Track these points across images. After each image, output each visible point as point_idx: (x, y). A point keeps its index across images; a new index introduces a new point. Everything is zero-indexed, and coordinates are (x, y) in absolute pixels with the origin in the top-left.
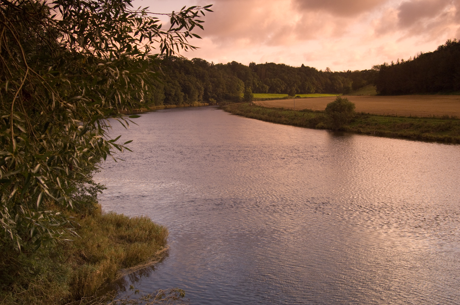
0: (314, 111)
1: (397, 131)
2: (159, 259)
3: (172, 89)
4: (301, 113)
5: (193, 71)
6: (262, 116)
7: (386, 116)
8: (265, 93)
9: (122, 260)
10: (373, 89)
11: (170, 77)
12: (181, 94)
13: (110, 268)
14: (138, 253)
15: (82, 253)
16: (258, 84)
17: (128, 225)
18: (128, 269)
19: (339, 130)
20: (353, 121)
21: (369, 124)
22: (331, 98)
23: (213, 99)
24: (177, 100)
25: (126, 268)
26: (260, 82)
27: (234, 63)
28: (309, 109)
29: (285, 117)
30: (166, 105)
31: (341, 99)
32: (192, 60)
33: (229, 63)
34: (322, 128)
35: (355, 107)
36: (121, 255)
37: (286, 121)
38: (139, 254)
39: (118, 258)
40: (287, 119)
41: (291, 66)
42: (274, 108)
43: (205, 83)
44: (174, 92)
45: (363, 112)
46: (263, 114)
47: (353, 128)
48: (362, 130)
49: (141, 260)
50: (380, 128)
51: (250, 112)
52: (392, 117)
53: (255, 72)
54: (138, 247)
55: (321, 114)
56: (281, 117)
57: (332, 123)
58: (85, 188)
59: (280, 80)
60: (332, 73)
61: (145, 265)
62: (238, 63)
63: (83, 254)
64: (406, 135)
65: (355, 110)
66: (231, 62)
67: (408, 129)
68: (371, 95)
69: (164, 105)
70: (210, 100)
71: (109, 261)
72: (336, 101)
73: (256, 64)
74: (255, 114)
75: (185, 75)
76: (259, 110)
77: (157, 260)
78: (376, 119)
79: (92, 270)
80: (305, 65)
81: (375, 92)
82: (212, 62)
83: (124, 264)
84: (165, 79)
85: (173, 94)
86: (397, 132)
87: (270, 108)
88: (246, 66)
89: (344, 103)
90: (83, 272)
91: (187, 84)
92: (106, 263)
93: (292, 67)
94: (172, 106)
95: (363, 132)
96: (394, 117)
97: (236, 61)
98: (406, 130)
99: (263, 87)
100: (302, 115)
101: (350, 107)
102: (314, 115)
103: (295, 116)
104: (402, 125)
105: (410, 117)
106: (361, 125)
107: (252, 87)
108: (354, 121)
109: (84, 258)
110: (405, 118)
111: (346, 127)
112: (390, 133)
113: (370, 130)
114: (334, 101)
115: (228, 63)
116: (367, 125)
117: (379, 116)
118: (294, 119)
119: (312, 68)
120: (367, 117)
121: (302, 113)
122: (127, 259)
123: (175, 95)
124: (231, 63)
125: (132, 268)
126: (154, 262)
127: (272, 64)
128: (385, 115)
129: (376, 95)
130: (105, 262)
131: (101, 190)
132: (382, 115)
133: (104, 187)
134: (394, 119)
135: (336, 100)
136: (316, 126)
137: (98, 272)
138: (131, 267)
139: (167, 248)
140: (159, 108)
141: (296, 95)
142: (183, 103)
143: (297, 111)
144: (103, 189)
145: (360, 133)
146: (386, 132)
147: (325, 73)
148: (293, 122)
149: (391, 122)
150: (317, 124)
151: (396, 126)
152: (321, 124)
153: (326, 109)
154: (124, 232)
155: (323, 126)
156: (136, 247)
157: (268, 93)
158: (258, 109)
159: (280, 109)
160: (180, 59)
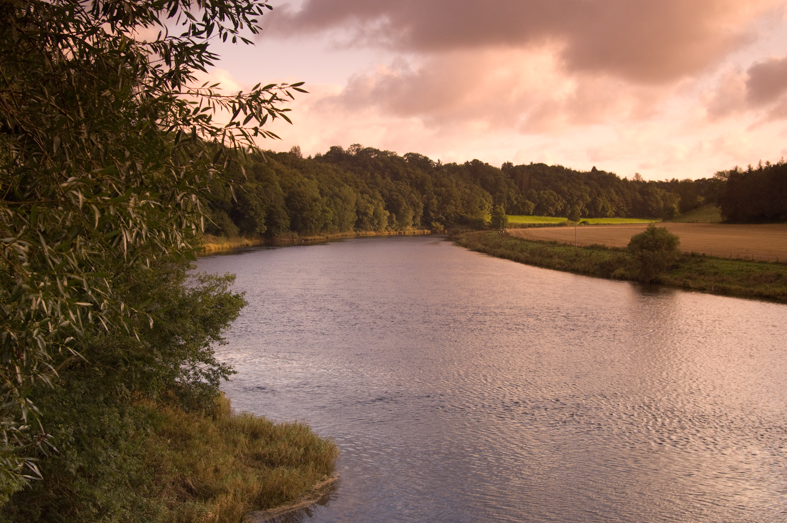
0: (609, 248)
1: (753, 286)
2: (319, 496)
3: (368, 205)
4: (586, 250)
5: (405, 175)
6: (520, 254)
7: (734, 260)
8: (528, 214)
9: (254, 496)
10: (715, 213)
11: (367, 184)
12: (384, 214)
13: (233, 508)
14: (283, 486)
15: (186, 481)
16: (516, 199)
17: (271, 436)
18: (264, 511)
19: (652, 282)
20: (675, 268)
21: (703, 274)
22: (640, 226)
23: (438, 224)
24: (378, 224)
25: (260, 510)
26: (520, 195)
27: (476, 162)
28: (601, 244)
29: (559, 257)
30: (358, 232)
31: (655, 229)
32: (405, 156)
33: (467, 163)
34: (621, 278)
35: (679, 243)
36: (253, 488)
37: (560, 264)
38: (285, 487)
39: (247, 492)
40: (562, 261)
41: (573, 169)
42: (541, 241)
43: (425, 196)
44: (372, 210)
45: (694, 252)
46: (522, 251)
47: (675, 279)
48: (690, 283)
49: (287, 497)
50: (722, 281)
51: (501, 246)
52: (745, 261)
53: (511, 178)
54: (283, 474)
55: (620, 254)
56: (551, 256)
57: (639, 270)
58: (200, 371)
59: (555, 193)
60: (644, 182)
61: (294, 506)
62: (483, 164)
63: (188, 484)
64: (768, 294)
65: (678, 247)
66: (470, 160)
67: (773, 284)
68: (711, 223)
69: (355, 231)
70: (434, 224)
71: (230, 497)
72: (646, 232)
73: (514, 165)
74: (508, 252)
75: (393, 181)
76: (516, 244)
77: (314, 499)
78: (716, 265)
79: (201, 511)
80: (599, 169)
81: (718, 217)
82: (439, 160)
83: (257, 502)
84: (357, 188)
85: (371, 213)
86: (752, 289)
87: (534, 242)
88: (496, 169)
89: (661, 235)
90: (186, 514)
91: (395, 197)
92: (225, 501)
93: (575, 171)
94: (368, 233)
95: (692, 286)
96: (749, 261)
97: (480, 160)
98: (768, 286)
99: (524, 204)
100: (588, 254)
101: (671, 242)
102: (609, 255)
103: (576, 255)
104: (761, 276)
105: (777, 263)
106: (689, 274)
107: (506, 205)
108: (678, 268)
109: (190, 490)
110: (769, 263)
111: (664, 277)
112: (740, 290)
113: (705, 284)
114: (643, 232)
115: (465, 163)
116: (699, 275)
117: (722, 259)
118: (575, 260)
119: (611, 174)
120: (701, 261)
121: (589, 252)
122: (262, 495)
123: (374, 214)
124: (471, 162)
125: (270, 510)
126: (308, 502)
127: (542, 166)
128: (732, 258)
129: (721, 223)
130: (224, 498)
131: (227, 375)
132: (728, 258)
133: (231, 370)
134: (747, 265)
135: (646, 230)
136: (612, 274)
137: (211, 515)
138: (269, 508)
139: (334, 479)
140: (346, 235)
141: (582, 220)
142: (386, 228)
143: (580, 247)
144: (229, 373)
145: (687, 288)
146: (733, 287)
147: (633, 182)
148: (573, 267)
149: (742, 270)
150: (612, 272)
151: (751, 278)
152: (620, 271)
153: (629, 245)
154: (262, 447)
155: (623, 275)
156: (280, 475)
157: (533, 215)
158: (513, 242)
159: (551, 243)
160: (385, 155)
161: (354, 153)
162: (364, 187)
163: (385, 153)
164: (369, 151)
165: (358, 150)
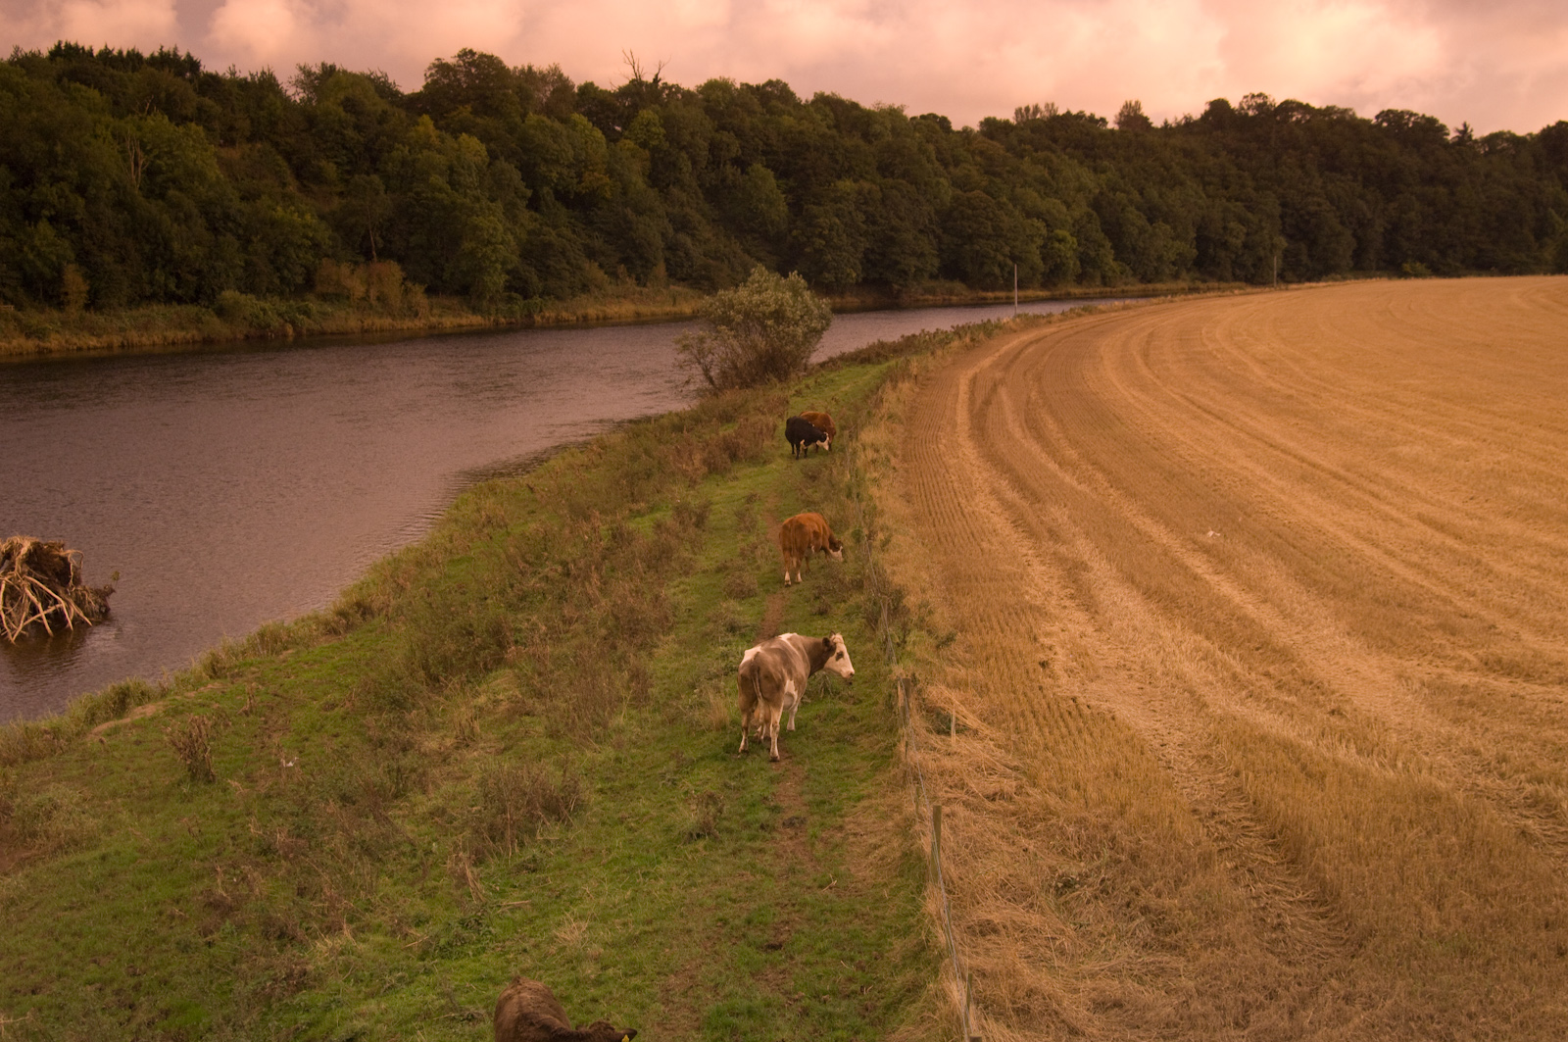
3: (1232, 225)
12: (1274, 245)
24: (1254, 265)
32: (1377, 117)
43: (1394, 205)
44: (1242, 236)
69: (1193, 280)
75: (1321, 176)
82: (1465, 125)
84: (1227, 188)
85: (1239, 242)
91: (1312, 208)
123: (1245, 246)
160: (1325, 116)
161: (1251, 113)
162: (1243, 186)
163: (1329, 111)
164: (1289, 107)
165: (1259, 107)
